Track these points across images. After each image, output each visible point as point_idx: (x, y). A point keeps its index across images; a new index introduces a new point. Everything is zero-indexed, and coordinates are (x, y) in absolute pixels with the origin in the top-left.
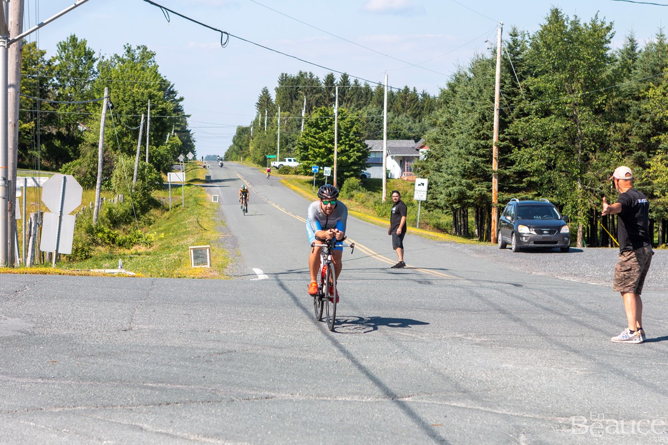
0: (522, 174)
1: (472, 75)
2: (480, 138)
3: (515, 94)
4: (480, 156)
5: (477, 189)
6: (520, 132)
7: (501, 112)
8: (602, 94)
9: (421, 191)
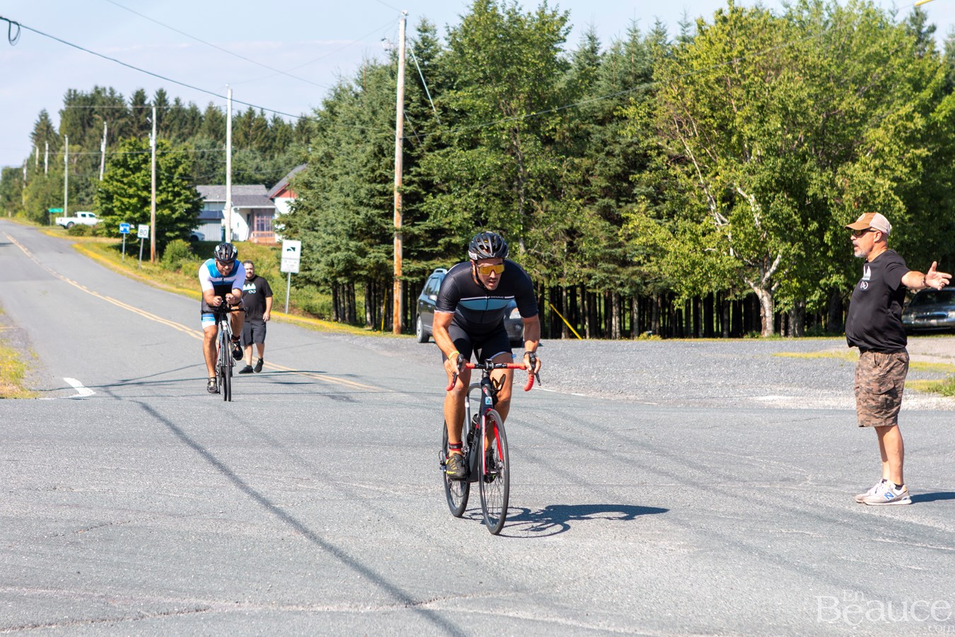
0: (437, 233)
1: (359, 90)
2: (375, 181)
3: (427, 117)
4: (376, 207)
5: (372, 255)
6: (435, 172)
7: (406, 144)
8: (554, 115)
9: (290, 259)
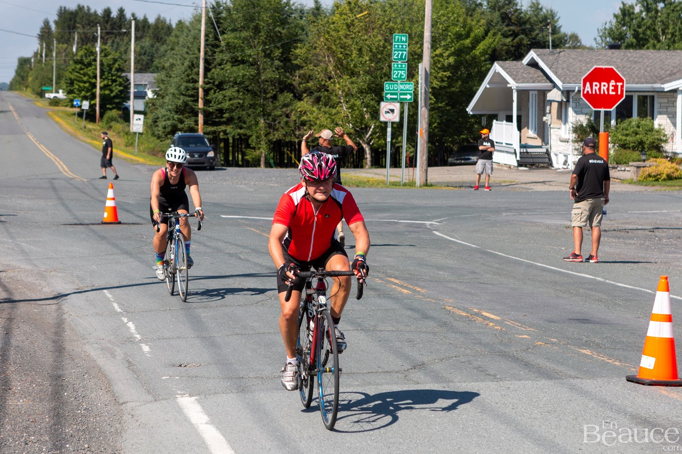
2: (189, 82)
3: (218, 46)
4: (190, 96)
5: (187, 123)
6: (216, 77)
7: (206, 61)
8: (278, 48)
9: (138, 125)
